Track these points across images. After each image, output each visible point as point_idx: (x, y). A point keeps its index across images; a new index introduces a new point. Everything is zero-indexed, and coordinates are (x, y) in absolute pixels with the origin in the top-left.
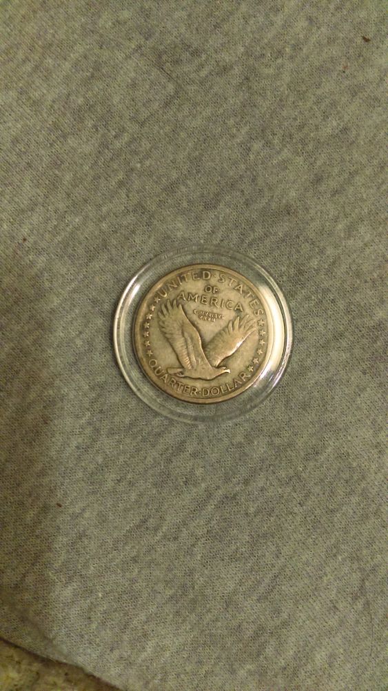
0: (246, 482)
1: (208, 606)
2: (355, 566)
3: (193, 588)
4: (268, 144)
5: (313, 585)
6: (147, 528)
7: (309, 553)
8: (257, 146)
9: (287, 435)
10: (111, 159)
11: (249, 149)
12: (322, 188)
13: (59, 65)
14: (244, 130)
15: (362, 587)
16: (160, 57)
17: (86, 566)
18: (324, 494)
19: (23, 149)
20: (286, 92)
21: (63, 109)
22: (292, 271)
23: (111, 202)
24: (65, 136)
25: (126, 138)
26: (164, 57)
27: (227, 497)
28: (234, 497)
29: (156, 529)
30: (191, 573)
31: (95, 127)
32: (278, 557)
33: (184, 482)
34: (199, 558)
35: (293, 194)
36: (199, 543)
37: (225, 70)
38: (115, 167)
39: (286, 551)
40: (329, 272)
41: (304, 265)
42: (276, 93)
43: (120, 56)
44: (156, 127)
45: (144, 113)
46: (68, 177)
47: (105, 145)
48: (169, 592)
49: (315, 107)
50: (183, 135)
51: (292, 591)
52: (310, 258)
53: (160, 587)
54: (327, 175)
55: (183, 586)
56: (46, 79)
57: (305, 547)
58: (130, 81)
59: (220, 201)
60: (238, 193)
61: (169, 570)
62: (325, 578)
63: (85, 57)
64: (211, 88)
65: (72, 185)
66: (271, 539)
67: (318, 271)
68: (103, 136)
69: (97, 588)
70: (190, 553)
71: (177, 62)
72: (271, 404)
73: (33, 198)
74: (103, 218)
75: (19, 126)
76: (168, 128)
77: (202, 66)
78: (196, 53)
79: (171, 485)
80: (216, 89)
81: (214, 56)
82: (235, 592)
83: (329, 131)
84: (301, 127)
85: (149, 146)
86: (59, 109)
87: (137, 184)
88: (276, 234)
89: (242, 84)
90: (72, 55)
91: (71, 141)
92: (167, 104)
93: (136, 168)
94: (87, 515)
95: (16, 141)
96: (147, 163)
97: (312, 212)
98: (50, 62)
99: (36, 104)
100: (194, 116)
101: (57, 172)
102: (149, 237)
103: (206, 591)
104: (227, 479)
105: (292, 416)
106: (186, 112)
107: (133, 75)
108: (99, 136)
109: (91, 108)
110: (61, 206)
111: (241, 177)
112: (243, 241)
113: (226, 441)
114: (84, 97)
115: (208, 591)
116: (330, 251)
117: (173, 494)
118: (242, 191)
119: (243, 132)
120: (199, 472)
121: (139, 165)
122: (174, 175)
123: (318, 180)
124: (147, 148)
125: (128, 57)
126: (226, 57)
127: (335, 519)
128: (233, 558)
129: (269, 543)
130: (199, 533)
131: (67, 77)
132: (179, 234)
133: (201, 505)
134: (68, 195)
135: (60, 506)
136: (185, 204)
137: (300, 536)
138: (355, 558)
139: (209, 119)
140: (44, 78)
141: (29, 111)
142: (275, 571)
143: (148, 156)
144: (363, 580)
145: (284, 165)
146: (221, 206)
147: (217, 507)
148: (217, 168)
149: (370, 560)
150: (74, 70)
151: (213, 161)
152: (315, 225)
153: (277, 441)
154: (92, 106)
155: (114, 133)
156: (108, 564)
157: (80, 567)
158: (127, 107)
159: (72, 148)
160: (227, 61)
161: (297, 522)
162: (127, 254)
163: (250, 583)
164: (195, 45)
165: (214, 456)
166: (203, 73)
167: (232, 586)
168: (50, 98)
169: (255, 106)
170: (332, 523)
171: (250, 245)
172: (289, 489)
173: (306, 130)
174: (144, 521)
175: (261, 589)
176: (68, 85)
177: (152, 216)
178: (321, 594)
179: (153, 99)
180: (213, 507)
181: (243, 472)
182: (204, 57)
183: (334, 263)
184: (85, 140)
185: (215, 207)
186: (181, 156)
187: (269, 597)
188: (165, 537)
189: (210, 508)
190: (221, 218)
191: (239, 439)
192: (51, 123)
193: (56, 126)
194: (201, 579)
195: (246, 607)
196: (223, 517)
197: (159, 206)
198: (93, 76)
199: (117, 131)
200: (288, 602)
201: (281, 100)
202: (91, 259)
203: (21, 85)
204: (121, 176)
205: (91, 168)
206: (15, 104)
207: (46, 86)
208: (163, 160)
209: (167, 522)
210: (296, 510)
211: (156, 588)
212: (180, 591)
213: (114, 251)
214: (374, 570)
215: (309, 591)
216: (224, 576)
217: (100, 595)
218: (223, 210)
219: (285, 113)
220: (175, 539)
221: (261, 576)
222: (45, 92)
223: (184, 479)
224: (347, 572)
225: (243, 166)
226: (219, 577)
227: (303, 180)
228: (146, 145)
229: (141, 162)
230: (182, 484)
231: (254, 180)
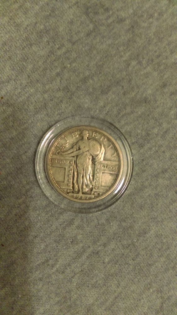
0: (105, 245)
1: (77, 310)
2: (159, 295)
3: (70, 300)
4: (140, 63)
5: (135, 304)
6: (48, 265)
7: (135, 286)
8: (134, 63)
9: (130, 222)
10: (55, 60)
11: (129, 65)
12: (166, 90)
13: (33, 7)
14: (128, 54)
15: (161, 307)
16: (87, 9)
17: (14, 279)
18: (147, 255)
19: (8, 49)
20: (153, 37)
21: (32, 30)
22: (144, 133)
23: (51, 83)
24: (31, 45)
25: (64, 50)
26: (90, 10)
27: (94, 253)
28: (97, 253)
29: (53, 266)
30: (69, 291)
31: (48, 42)
32: (118, 287)
33: (71, 241)
34: (75, 284)
35: (150, 92)
36: (76, 276)
37: (121, 21)
38: (56, 65)
39: (122, 284)
40: (163, 137)
41: (150, 131)
42: (147, 36)
43: (66, 6)
44: (81, 46)
45: (75, 38)
46: (30, 67)
47: (52, 52)
48: (57, 299)
49: (167, 47)
50: (95, 52)
51: (124, 306)
52: (154, 128)
53: (53, 296)
54: (169, 83)
55: (65, 297)
56: (25, 13)
57: (133, 283)
58: (70, 20)
59: (110, 90)
60: (121, 87)
61: (58, 288)
62: (142, 300)
63: (48, 4)
64: (113, 29)
65: (31, 72)
66: (115, 277)
67: (157, 135)
68: (52, 47)
69: (19, 292)
70: (70, 281)
71: (96, 13)
72: (123, 204)
73: (9, 76)
74: (45, 92)
75: (7, 36)
76: (87, 47)
77: (109, 17)
78: (107, 10)
79: (64, 242)
80: (115, 30)
81: (116, 12)
82: (93, 304)
83: (173, 60)
84: (158, 56)
85: (75, 56)
86: (30, 30)
87: (66, 75)
88: (137, 112)
89: (129, 29)
90: (40, 2)
91: (34, 48)
92: (88, 35)
93: (68, 67)
94: (17, 252)
95: (5, 44)
96: (74, 65)
97: (158, 103)
98: (28, 4)
99: (18, 26)
100: (102, 43)
101: (24, 64)
102: (70, 105)
103: (77, 302)
104: (95, 243)
105: (134, 212)
106: (98, 40)
107: (72, 17)
108: (50, 47)
109: (47, 32)
110: (24, 82)
111: (123, 79)
112: (119, 113)
113: (96, 221)
114: (44, 25)
115: (78, 302)
116: (165, 125)
117: (64, 248)
118: (123, 87)
119: (127, 55)
120: (79, 237)
121: (69, 66)
122: (87, 73)
123: (164, 86)
124: (75, 57)
125: (70, 7)
126: (123, 14)
127: (151, 270)
128: (94, 286)
129: (114, 279)
130: (77, 270)
131: (37, 14)
132: (86, 106)
133: (79, 255)
134: (29, 76)
135: (3, 245)
136: (91, 90)
137: (131, 276)
138: (159, 291)
139: (109, 45)
140: (24, 13)
141: (13, 29)
142: (116, 294)
143: (74, 61)
144: (162, 303)
145: (147, 75)
146: (110, 93)
147: (88, 257)
148: (111, 72)
149: (167, 293)
150: (40, 11)
151: (109, 68)
152: (159, 110)
153: (124, 224)
154: (47, 31)
155: (58, 47)
156: (26, 280)
157: (10, 280)
158: (67, 34)
159: (34, 52)
160: (123, 16)
161: (130, 269)
162: (57, 113)
163: (102, 300)
164: (107, 6)
165: (88, 229)
166: (110, 21)
167: (92, 301)
168: (26, 23)
169: (135, 42)
170: (149, 271)
171: (123, 116)
172: (128, 251)
173: (160, 58)
174: (47, 261)
175: (108, 304)
176: (36, 18)
177: (73, 94)
178: (139, 309)
179: (81, 31)
180: (86, 257)
181: (103, 239)
182: (111, 12)
183: (166, 132)
184: (42, 48)
185: (107, 93)
186: (93, 63)
187: (111, 309)
188: (57, 270)
189: (84, 257)
190: (109, 100)
191: (103, 221)
192: (24, 37)
193: (27, 39)
194: (75, 295)
195: (98, 313)
196: (91, 264)
197: (77, 89)
198: (50, 15)
199: (59, 45)
200: (121, 312)
201: (149, 41)
202: (37, 113)
203: (11, 15)
204: (58, 70)
205: (43, 64)
206: (6, 24)
207: (24, 17)
208: (82, 64)
209: (59, 263)
210: (130, 262)
211: (51, 296)
212: (63, 299)
213: (49, 111)
214: (169, 298)
215: (133, 307)
216: (88, 295)
217: (20, 296)
218: (111, 96)
219: (150, 48)
220: (63, 272)
221: (108, 297)
222: (24, 20)
223: (71, 240)
224: (154, 298)
225: (125, 73)
226: (85, 296)
227: (156, 84)
228: (74, 55)
229: (70, 64)
230: (70, 242)
231: (130, 81)
